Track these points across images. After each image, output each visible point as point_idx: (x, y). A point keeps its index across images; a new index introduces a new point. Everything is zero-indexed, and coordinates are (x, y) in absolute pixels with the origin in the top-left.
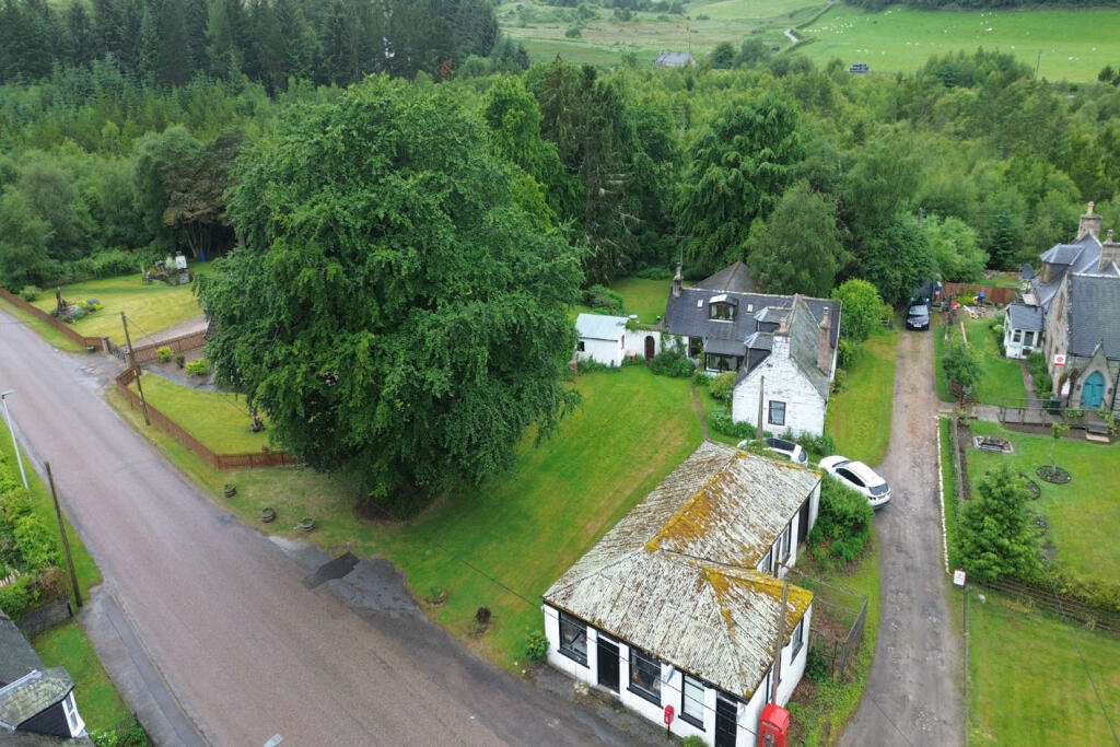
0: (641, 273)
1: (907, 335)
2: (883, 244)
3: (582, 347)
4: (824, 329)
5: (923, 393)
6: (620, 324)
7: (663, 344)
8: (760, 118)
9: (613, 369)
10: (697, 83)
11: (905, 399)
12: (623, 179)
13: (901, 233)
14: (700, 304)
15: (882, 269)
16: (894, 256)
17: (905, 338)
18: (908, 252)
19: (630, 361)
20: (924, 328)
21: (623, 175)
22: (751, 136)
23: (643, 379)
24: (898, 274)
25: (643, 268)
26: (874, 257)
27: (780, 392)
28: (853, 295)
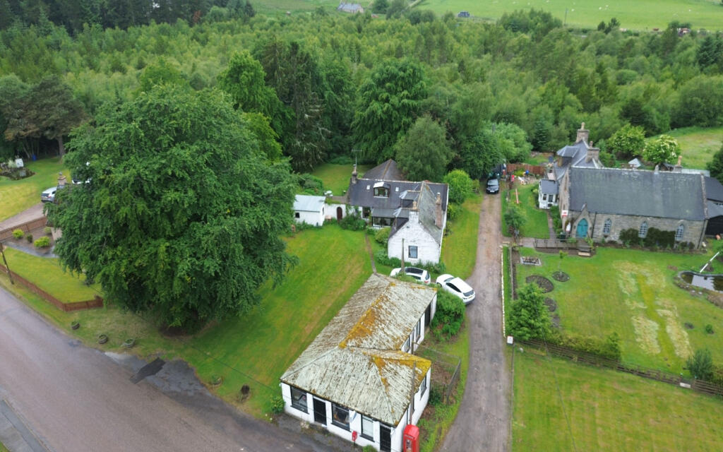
0: (334, 161)
1: (487, 197)
2: (473, 146)
3: (298, 215)
4: (439, 205)
5: (494, 232)
6: (321, 201)
7: (347, 212)
8: (401, 74)
9: (318, 227)
10: (364, 29)
11: (484, 236)
12: (319, 109)
13: (482, 138)
14: (368, 188)
15: (472, 160)
16: (479, 153)
17: (485, 199)
18: (487, 150)
19: (328, 222)
20: (496, 192)
21: (318, 106)
22: (396, 84)
23: (336, 233)
24: (481, 162)
25: (335, 157)
26: (468, 153)
27: (414, 241)
28: (455, 180)
